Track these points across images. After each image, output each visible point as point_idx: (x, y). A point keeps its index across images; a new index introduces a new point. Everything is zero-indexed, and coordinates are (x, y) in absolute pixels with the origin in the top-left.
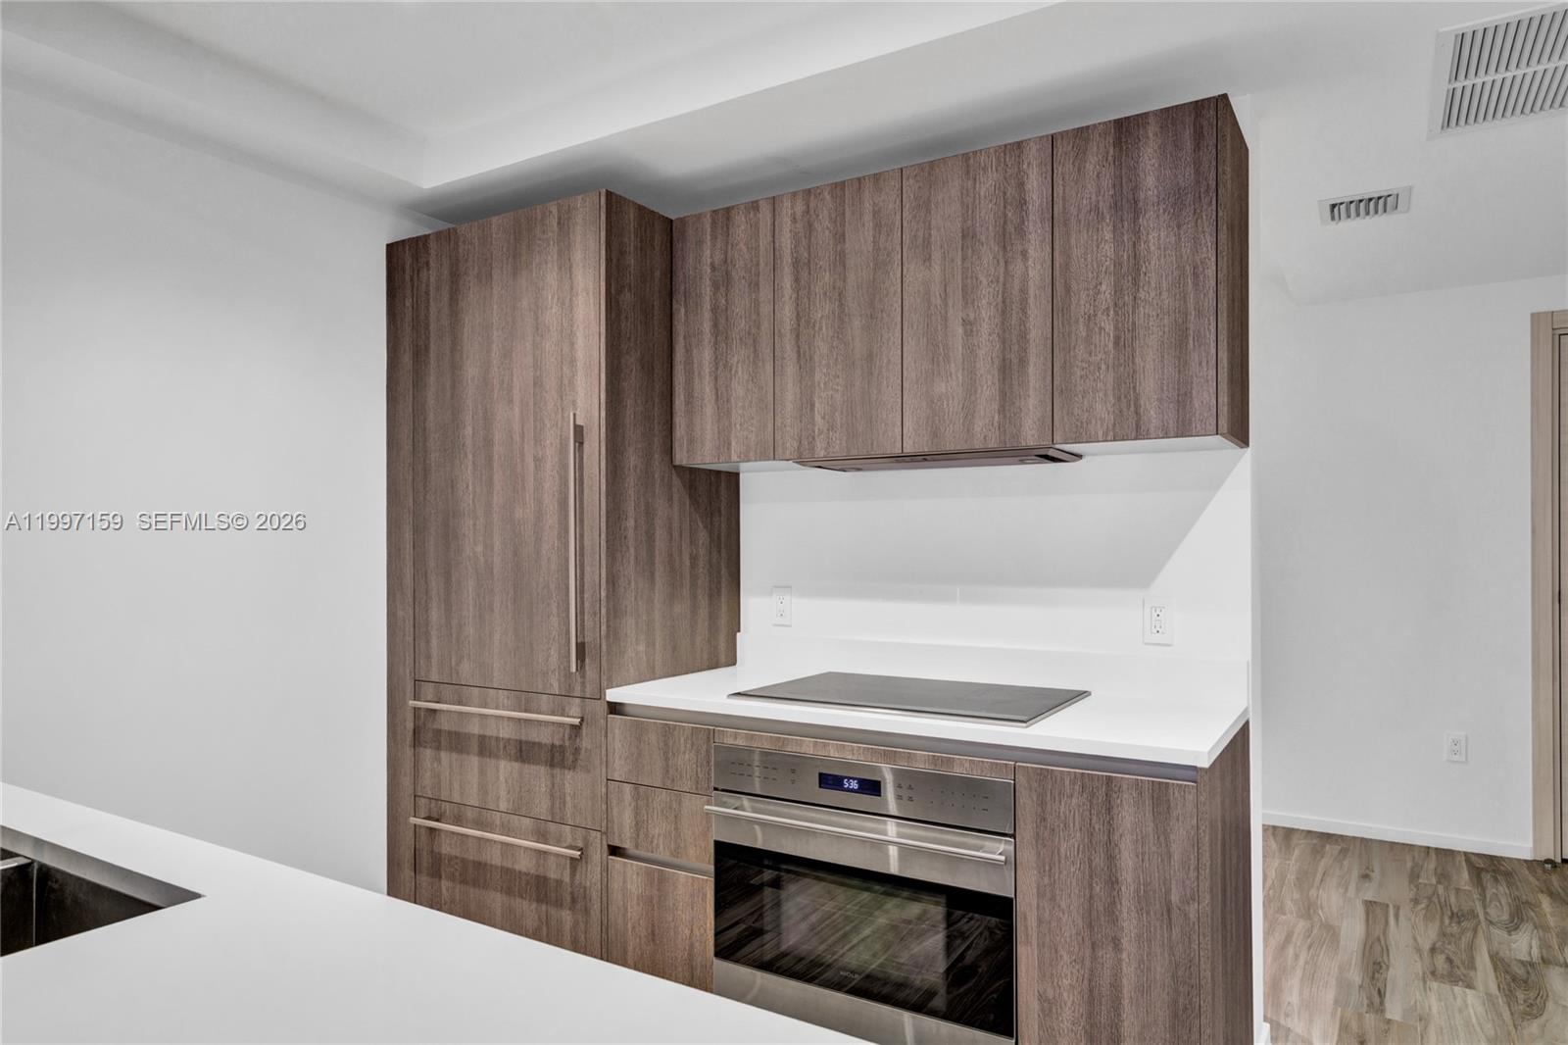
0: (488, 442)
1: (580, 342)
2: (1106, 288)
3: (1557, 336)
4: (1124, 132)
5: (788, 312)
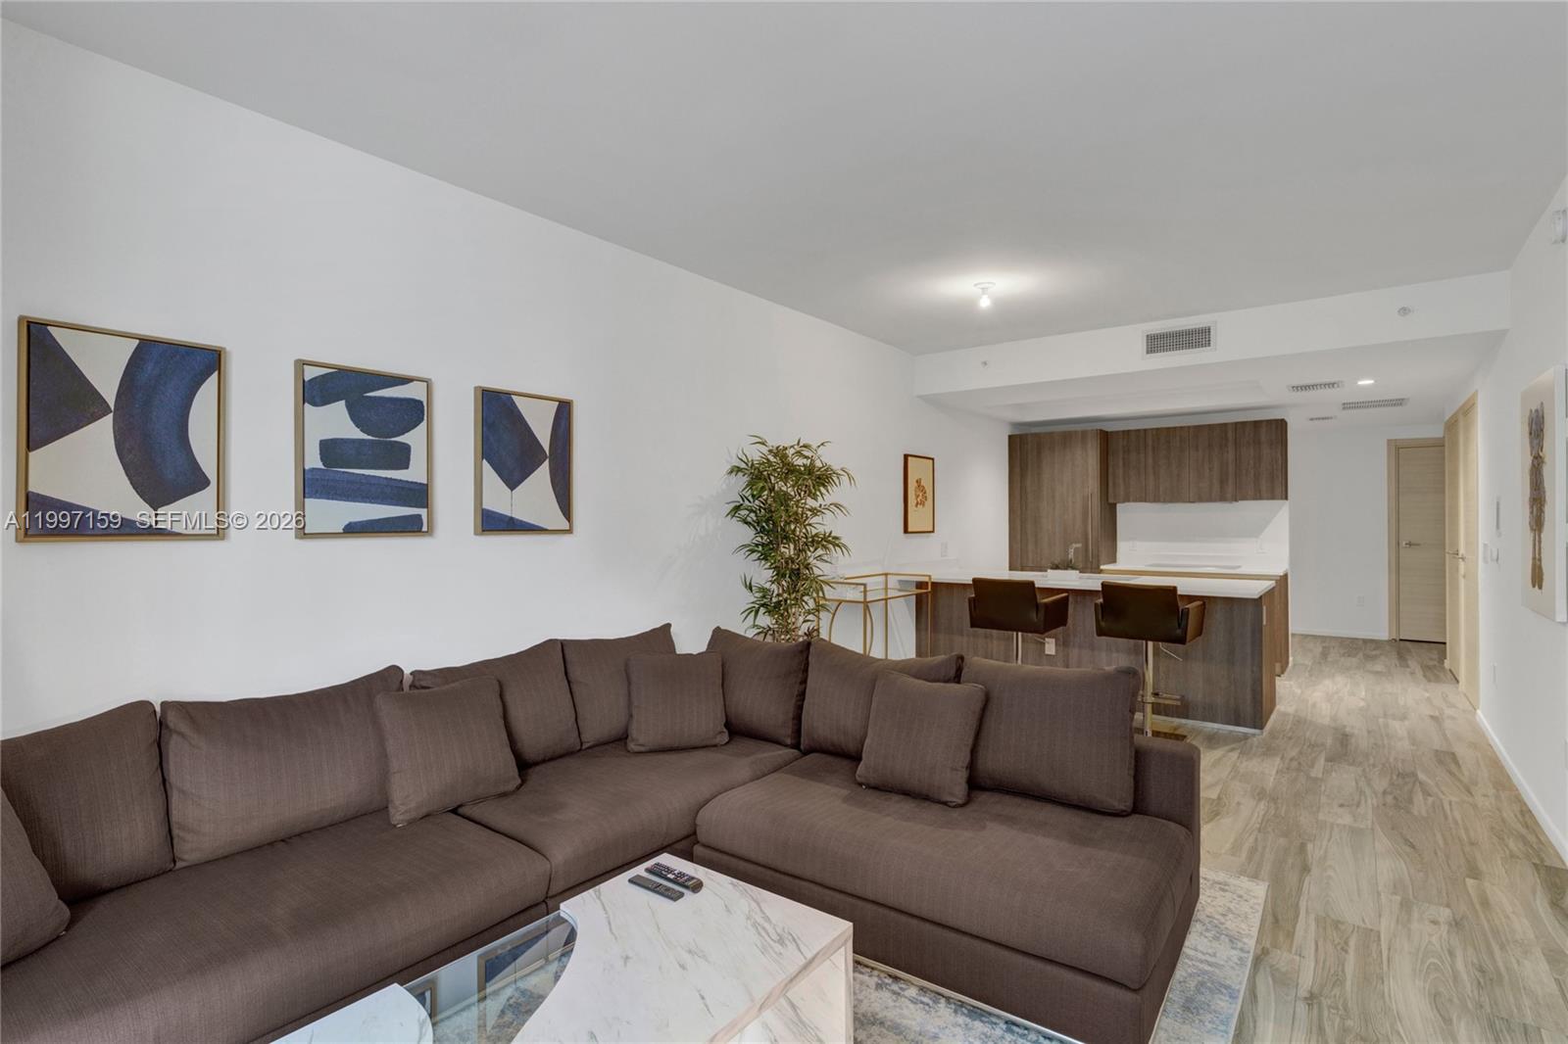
0: (1053, 497)
1: (1090, 469)
2: (1251, 462)
3: (1398, 449)
4: (1257, 424)
5: (1150, 461)
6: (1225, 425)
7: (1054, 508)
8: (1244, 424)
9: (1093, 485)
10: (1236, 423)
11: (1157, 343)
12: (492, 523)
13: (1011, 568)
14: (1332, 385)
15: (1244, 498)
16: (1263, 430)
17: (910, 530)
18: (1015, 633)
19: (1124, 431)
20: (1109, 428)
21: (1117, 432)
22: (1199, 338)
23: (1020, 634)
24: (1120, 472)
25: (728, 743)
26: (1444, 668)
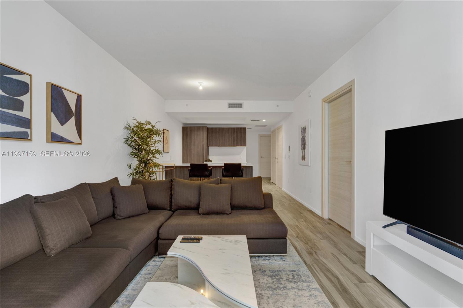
0: (195, 144)
1: (204, 137)
2: (240, 137)
3: (260, 136)
4: (241, 128)
5: (218, 136)
6: (235, 128)
7: (195, 147)
8: (238, 128)
9: (205, 141)
10: (237, 128)
11: (231, 106)
12: (55, 138)
13: (183, 163)
14: (258, 121)
15: (238, 145)
16: (242, 130)
17: (165, 151)
18: (200, 178)
19: (212, 128)
20: (209, 127)
21: (210, 128)
22: (240, 106)
23: (201, 178)
24: (211, 138)
25: (148, 212)
26: (270, 182)
